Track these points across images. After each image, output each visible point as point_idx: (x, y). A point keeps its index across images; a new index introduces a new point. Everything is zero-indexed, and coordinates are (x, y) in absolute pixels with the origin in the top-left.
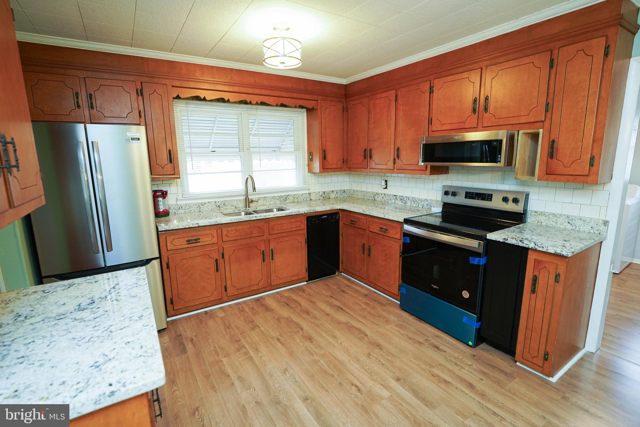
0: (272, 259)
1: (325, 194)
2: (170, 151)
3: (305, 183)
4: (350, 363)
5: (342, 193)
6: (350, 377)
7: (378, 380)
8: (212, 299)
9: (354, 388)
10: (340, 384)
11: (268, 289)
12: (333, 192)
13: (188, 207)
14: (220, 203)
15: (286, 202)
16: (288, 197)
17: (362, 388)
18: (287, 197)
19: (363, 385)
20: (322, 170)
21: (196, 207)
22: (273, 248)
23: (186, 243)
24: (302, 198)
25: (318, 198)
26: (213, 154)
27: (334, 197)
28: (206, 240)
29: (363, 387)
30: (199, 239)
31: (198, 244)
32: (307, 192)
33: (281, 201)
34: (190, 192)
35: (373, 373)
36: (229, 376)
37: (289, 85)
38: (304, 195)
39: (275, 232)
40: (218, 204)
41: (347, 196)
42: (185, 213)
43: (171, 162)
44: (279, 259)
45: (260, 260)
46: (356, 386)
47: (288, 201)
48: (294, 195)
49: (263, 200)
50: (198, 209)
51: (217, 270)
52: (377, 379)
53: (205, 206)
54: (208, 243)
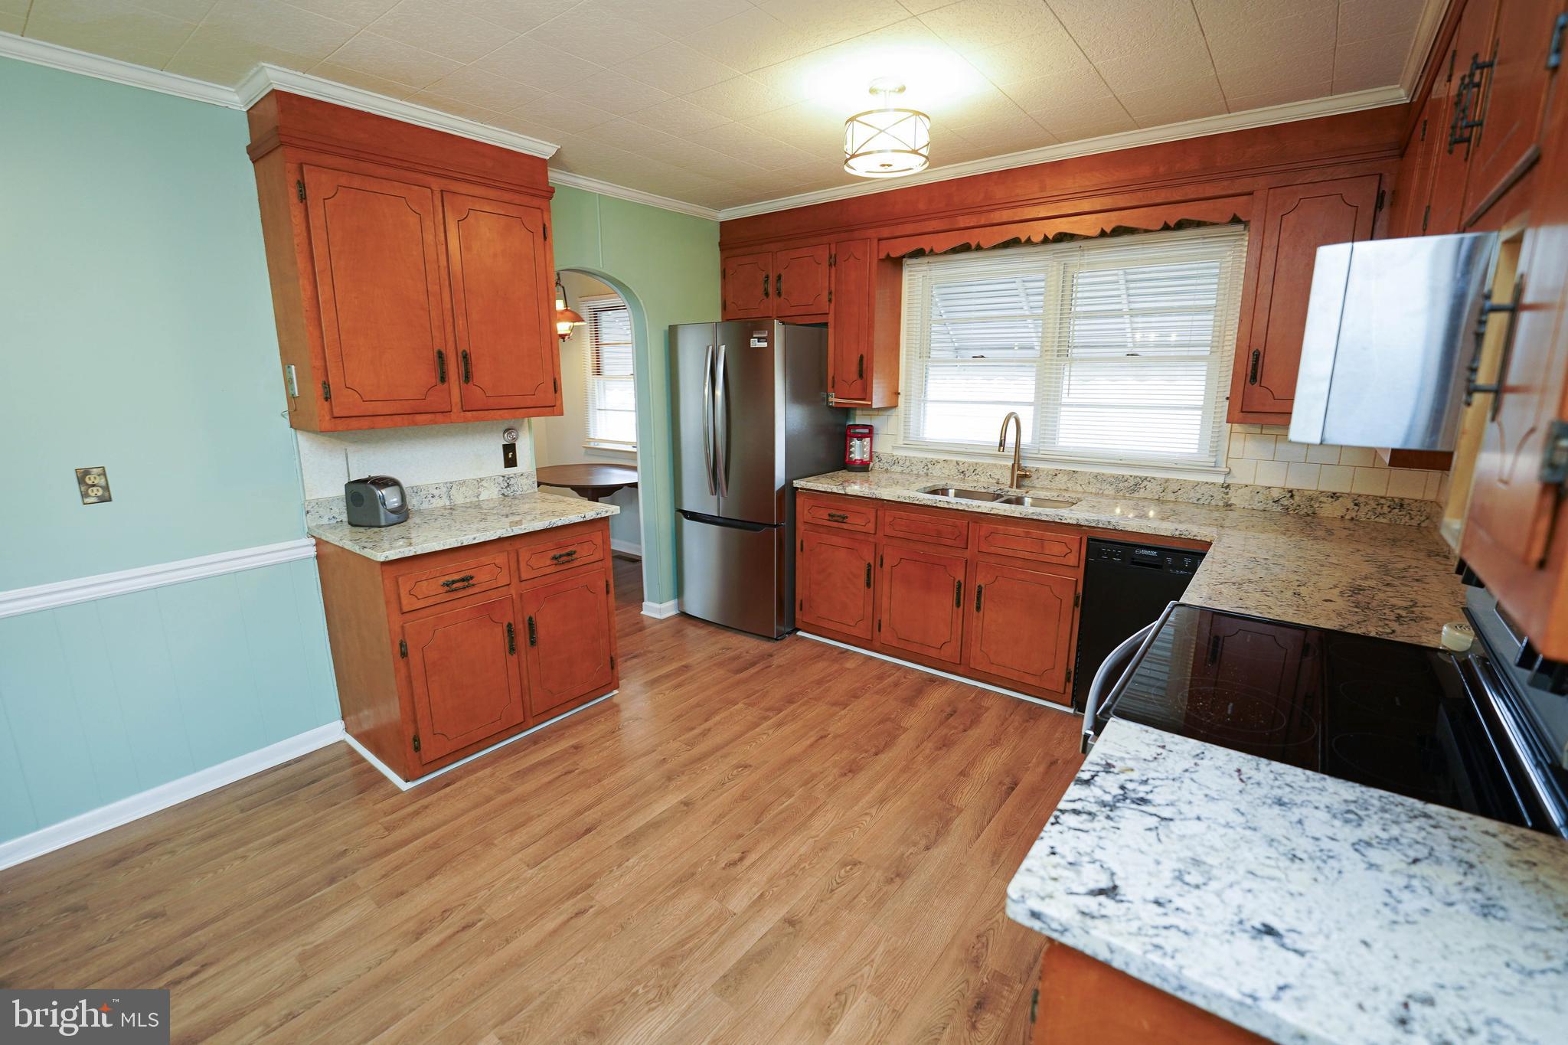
0: (978, 608)
1: (1297, 498)
2: (862, 357)
3: (1215, 450)
4: (808, 839)
5: (1386, 509)
6: (764, 847)
7: (775, 889)
8: (855, 632)
9: (737, 856)
10: (740, 836)
11: (961, 669)
12: (1334, 496)
13: (908, 464)
14: (966, 465)
15: (1136, 495)
16: (1145, 483)
17: (740, 868)
18: (1138, 484)
19: (749, 868)
20: (1238, 414)
21: (923, 465)
22: (983, 586)
23: (828, 518)
24: (1192, 494)
25: (1261, 506)
26: (979, 362)
27: (1338, 514)
28: (858, 522)
29: (744, 868)
30: (847, 517)
31: (845, 526)
32: (1220, 480)
33: (1118, 490)
34: (925, 436)
35: (792, 878)
36: (706, 720)
37: (1145, 171)
38: (1204, 489)
39: (993, 549)
40: (961, 468)
41: (1414, 523)
42: (902, 473)
43: (861, 375)
44: (994, 619)
45: (949, 601)
46: (741, 859)
47: (1142, 493)
48: (1167, 480)
49: (1066, 478)
50: (925, 471)
51: (868, 585)
52: (776, 887)
53: (938, 466)
54: (859, 528)
